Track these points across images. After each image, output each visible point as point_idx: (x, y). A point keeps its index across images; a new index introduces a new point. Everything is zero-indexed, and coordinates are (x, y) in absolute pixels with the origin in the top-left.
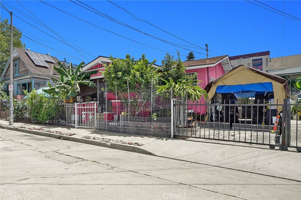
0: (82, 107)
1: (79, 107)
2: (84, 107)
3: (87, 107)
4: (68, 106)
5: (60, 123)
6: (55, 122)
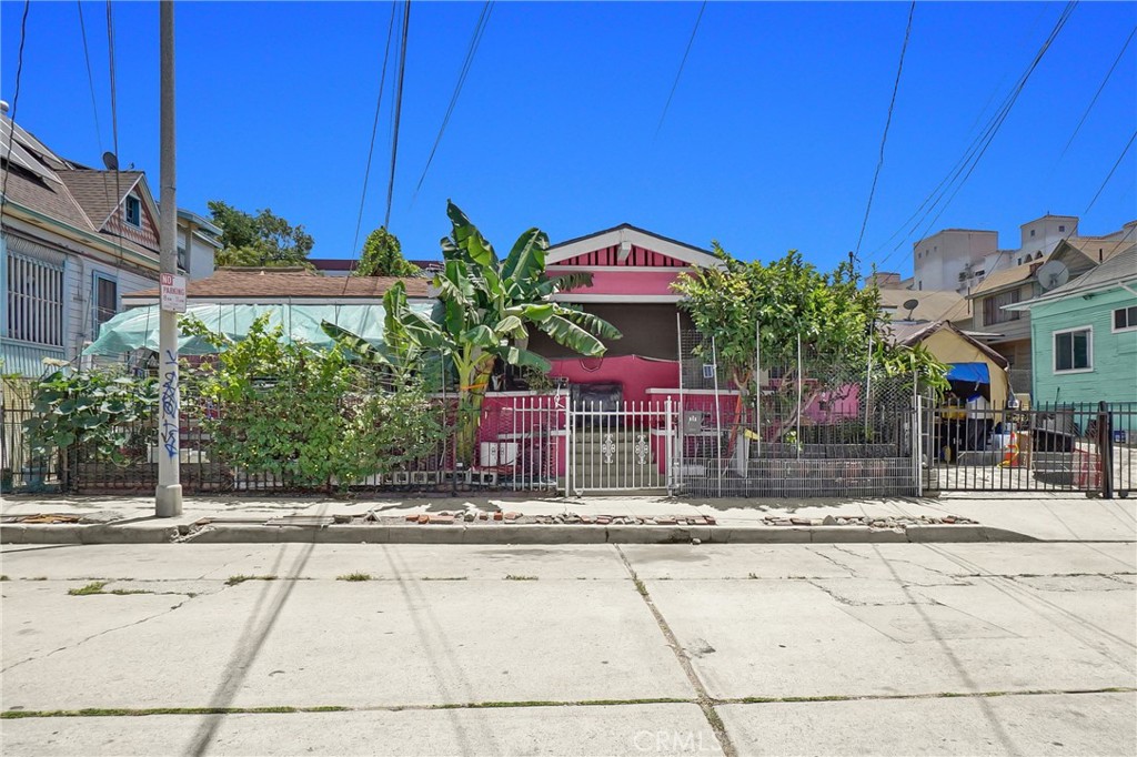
0: (602, 414)
1: (583, 413)
2: (609, 414)
3: (626, 413)
4: (532, 409)
5: (469, 480)
6: (431, 478)
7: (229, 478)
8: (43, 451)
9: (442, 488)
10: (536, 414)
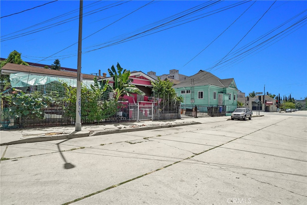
0: (143, 106)
1: (140, 106)
2: (144, 106)
3: (146, 106)
4: (131, 105)
5: (121, 119)
6: (114, 119)
7: (70, 122)
8: (18, 116)
9: (116, 121)
10: (133, 106)
